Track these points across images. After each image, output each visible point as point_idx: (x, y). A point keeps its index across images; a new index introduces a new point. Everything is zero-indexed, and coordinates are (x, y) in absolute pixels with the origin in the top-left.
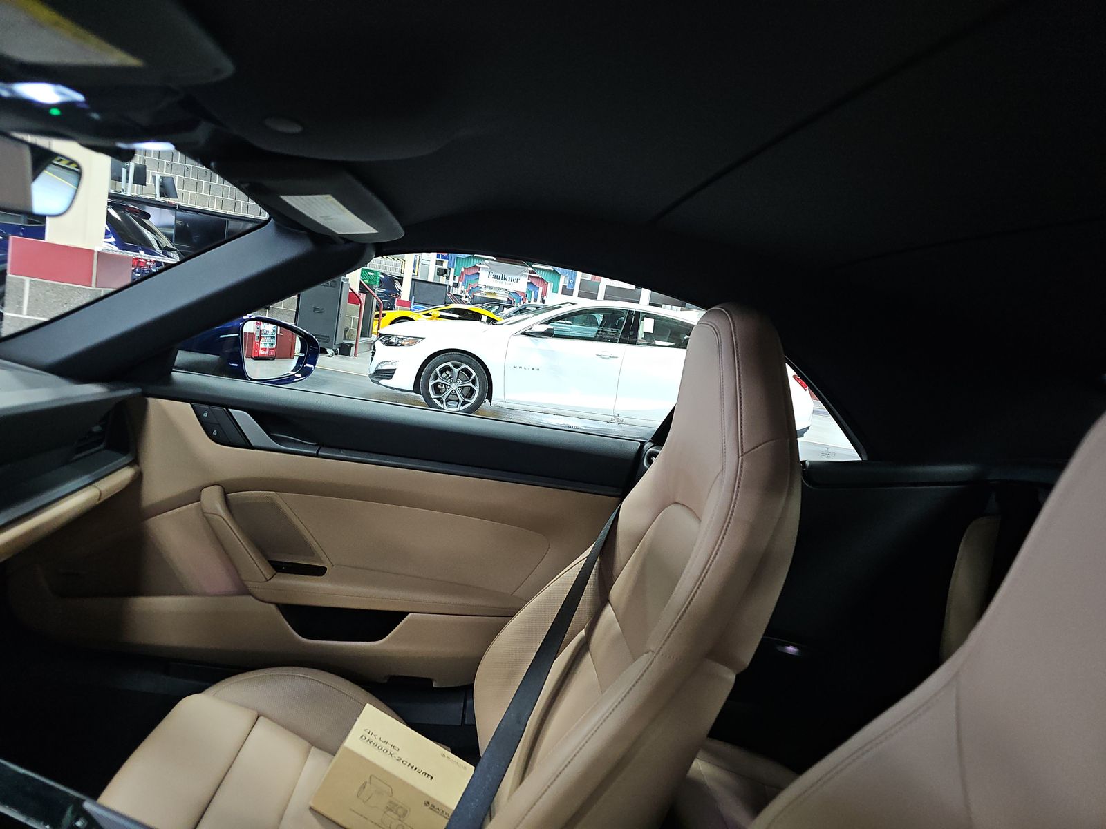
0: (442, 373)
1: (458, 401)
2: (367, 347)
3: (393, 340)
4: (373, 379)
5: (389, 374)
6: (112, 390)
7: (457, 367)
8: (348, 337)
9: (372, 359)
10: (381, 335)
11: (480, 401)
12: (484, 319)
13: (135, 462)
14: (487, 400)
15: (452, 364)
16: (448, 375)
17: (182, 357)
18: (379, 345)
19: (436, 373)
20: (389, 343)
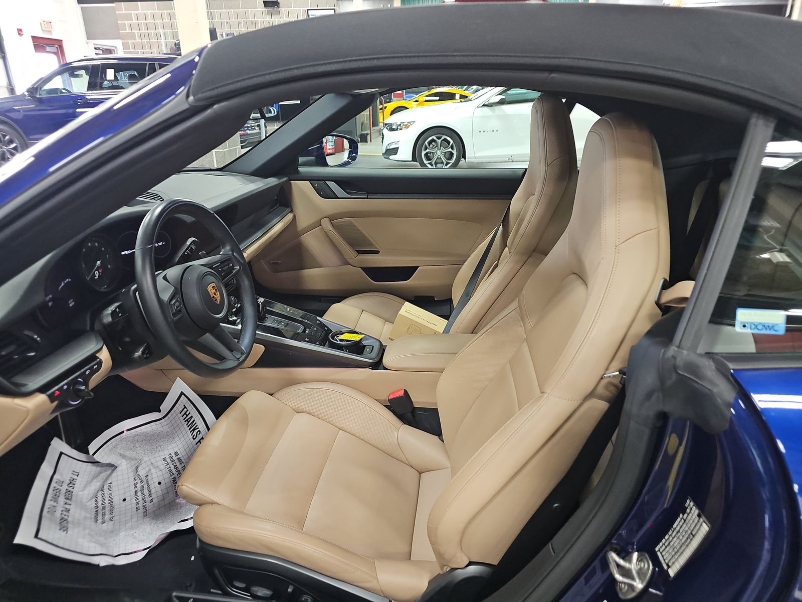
0: (429, 145)
1: (443, 163)
2: (378, 133)
3: (394, 127)
4: (385, 156)
5: (395, 151)
6: (280, 179)
7: (439, 138)
8: (364, 128)
9: (382, 142)
10: (386, 124)
11: (458, 160)
12: (457, 96)
13: (292, 211)
14: (463, 159)
15: (436, 137)
16: (434, 145)
17: (301, 159)
18: (385, 131)
19: (426, 145)
20: (392, 130)
